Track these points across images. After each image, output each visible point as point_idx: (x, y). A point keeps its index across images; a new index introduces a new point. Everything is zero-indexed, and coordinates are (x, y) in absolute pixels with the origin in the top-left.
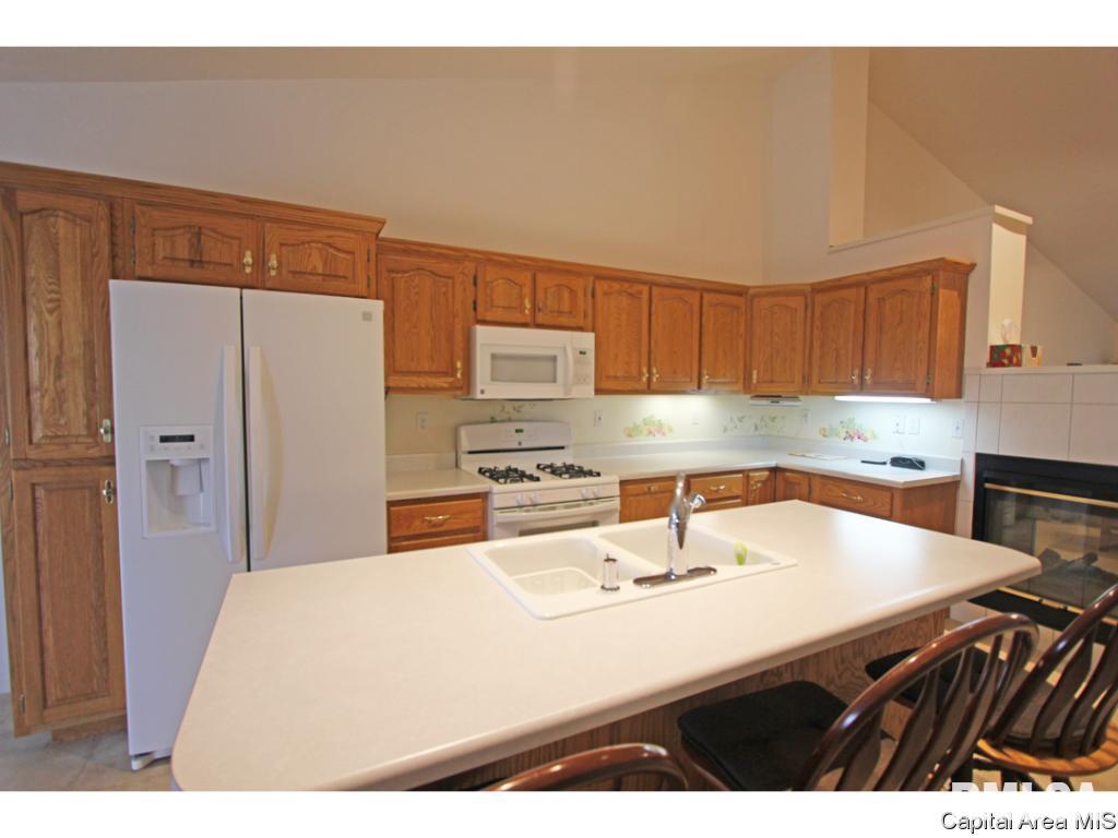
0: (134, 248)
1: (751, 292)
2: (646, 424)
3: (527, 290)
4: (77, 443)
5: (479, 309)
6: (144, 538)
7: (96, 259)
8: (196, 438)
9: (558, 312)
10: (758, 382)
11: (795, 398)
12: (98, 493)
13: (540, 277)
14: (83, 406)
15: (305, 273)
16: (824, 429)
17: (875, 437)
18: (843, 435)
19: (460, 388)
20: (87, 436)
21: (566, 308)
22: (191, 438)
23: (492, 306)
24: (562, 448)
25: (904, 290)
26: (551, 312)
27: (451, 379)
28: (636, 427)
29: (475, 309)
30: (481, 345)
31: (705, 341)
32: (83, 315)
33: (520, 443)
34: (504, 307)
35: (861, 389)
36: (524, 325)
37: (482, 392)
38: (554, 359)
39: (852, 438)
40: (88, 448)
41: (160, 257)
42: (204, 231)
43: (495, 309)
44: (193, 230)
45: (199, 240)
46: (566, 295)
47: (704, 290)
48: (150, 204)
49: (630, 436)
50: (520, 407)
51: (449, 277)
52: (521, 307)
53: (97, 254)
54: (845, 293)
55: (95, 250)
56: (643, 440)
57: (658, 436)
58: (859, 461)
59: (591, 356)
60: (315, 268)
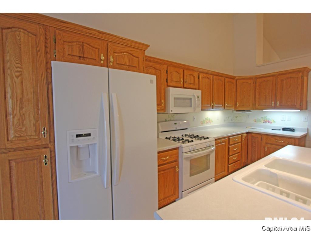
0: (55, 49)
1: (236, 78)
2: (206, 120)
3: (182, 76)
4: (30, 139)
5: (168, 81)
6: (69, 183)
7: (39, 53)
8: (91, 135)
9: (190, 83)
10: (239, 106)
11: (250, 111)
12: (41, 162)
13: (185, 71)
14: (33, 121)
15: (122, 64)
16: (255, 120)
17: (274, 122)
18: (263, 121)
19: (163, 110)
20: (35, 135)
21: (192, 82)
22: (89, 135)
23: (172, 81)
24: (187, 129)
25: (291, 77)
26: (188, 83)
27: (160, 107)
28: (204, 121)
29: (167, 82)
30: (172, 94)
31: (226, 93)
32: (33, 79)
33: (176, 128)
34: (175, 81)
35: (275, 107)
36: (181, 87)
37: (172, 111)
38: (191, 99)
39: (266, 122)
40: (36, 141)
41: (67, 54)
42: (84, 44)
43: (172, 82)
44: (80, 43)
45: (83, 47)
46: (192, 77)
47: (226, 77)
48: (63, 30)
49: (202, 124)
50: (173, 116)
51: (159, 70)
52: (180, 81)
53: (39, 51)
54: (268, 79)
55: (38, 49)
56: (205, 125)
57: (209, 123)
58: (271, 130)
59: (200, 98)
60: (126, 63)
